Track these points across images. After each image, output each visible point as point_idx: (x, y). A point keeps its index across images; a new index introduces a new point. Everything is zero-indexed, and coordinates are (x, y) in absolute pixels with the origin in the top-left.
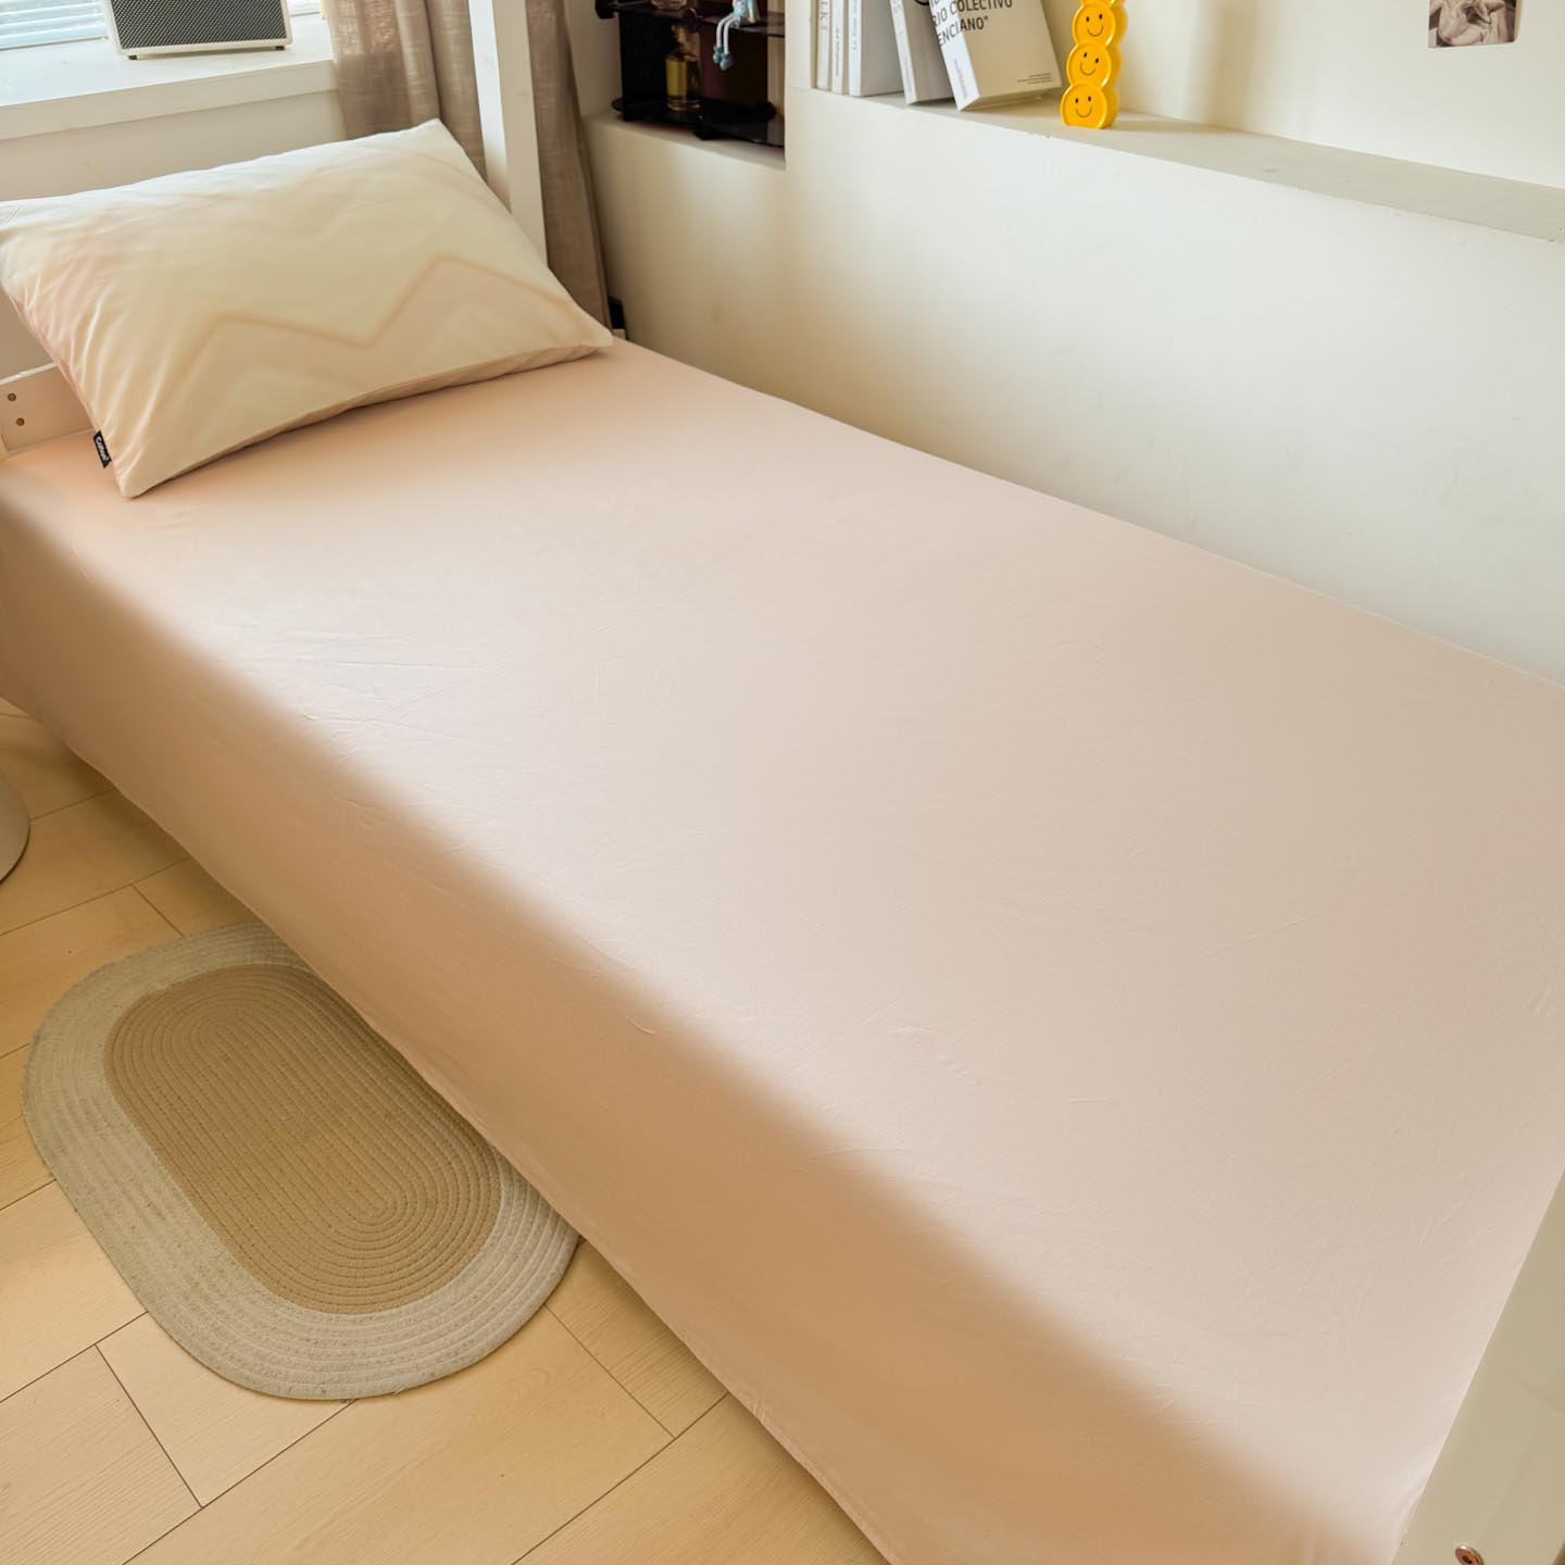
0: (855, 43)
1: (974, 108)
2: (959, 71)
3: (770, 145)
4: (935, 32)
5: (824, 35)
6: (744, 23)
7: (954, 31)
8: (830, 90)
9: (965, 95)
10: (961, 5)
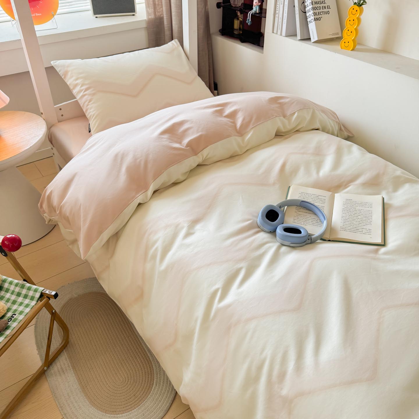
0: (285, 22)
1: (316, 42)
2: (313, 32)
3: (260, 46)
4: (307, 20)
5: (276, 19)
6: (256, 13)
7: (312, 21)
8: (277, 34)
9: (314, 39)
10: (315, 14)
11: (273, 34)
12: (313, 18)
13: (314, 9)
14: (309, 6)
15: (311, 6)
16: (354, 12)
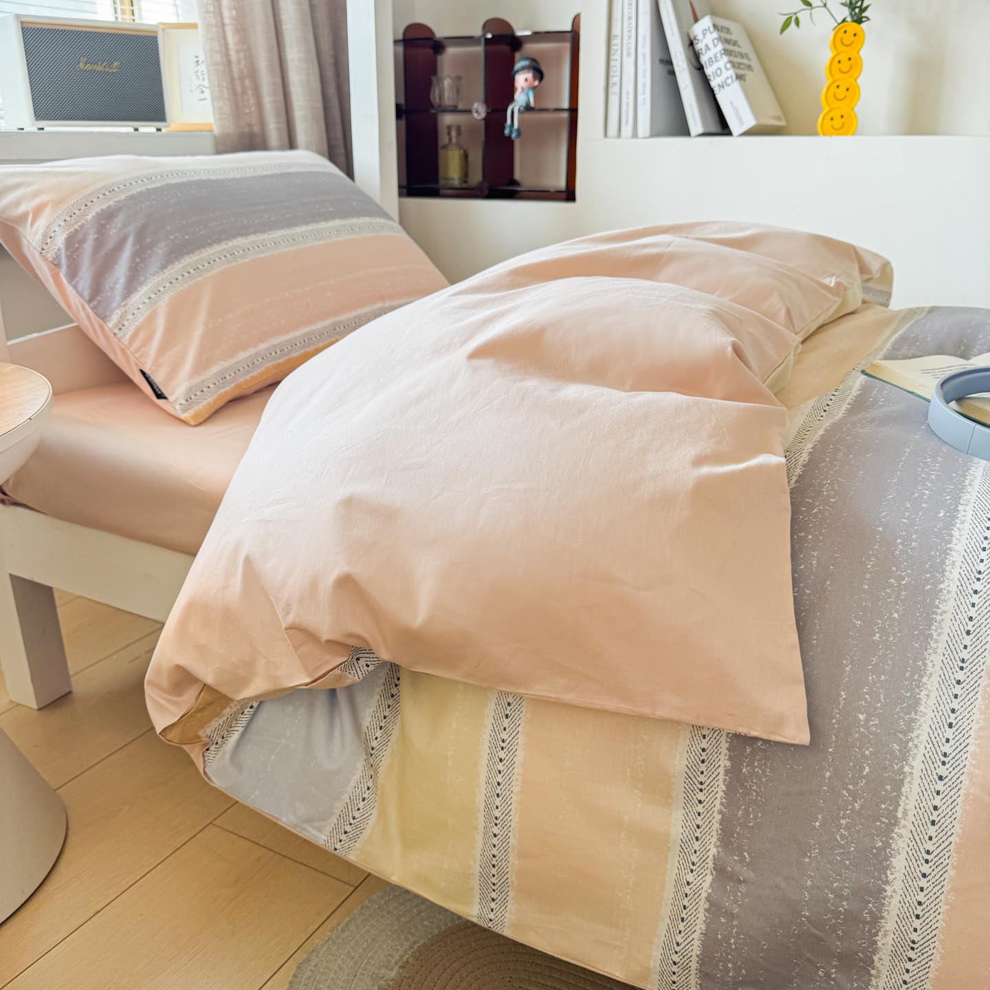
1: (749, 133)
4: (710, 86)
6: (527, 107)
7: (729, 81)
8: (619, 135)
9: (742, 123)
10: (731, 62)
11: (606, 140)
12: (731, 72)
14: (711, 46)
15: (720, 49)
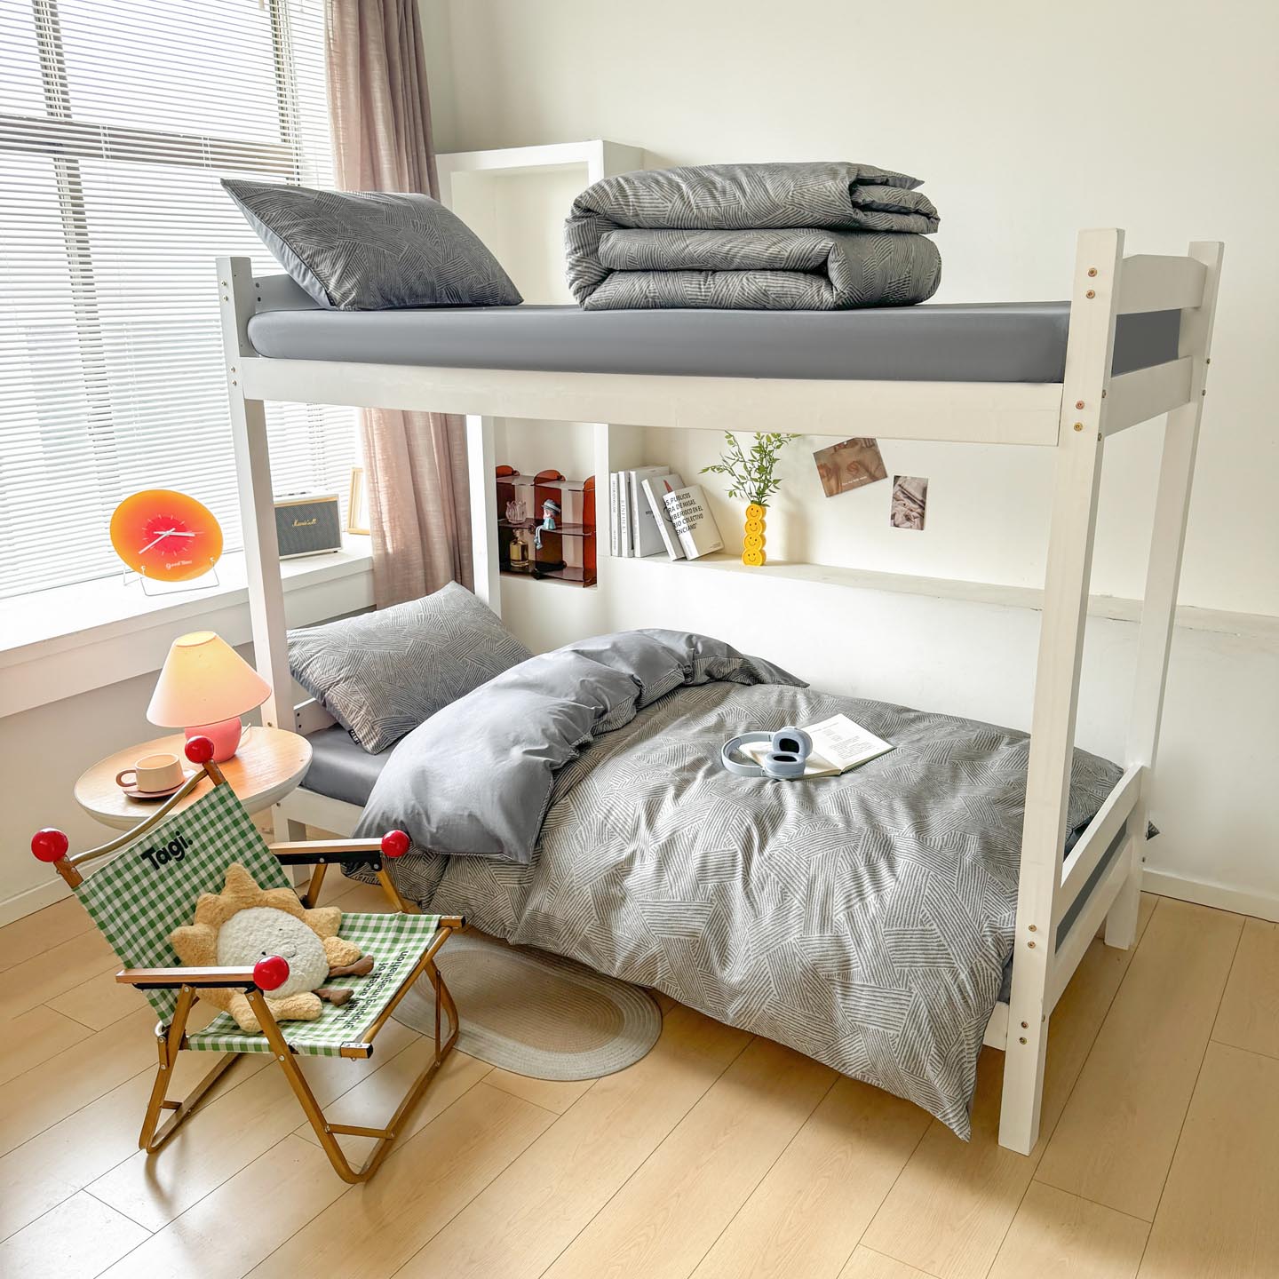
1: (696, 559)
2: (689, 546)
4: (676, 530)
7: (684, 530)
9: (692, 555)
10: (687, 519)
12: (686, 525)
13: (684, 513)
14: (675, 507)
15: (680, 510)
16: (754, 513)
